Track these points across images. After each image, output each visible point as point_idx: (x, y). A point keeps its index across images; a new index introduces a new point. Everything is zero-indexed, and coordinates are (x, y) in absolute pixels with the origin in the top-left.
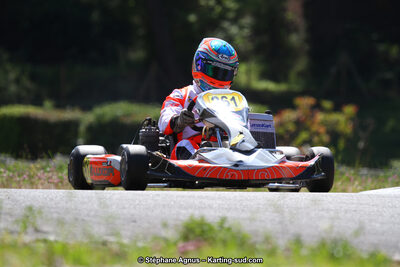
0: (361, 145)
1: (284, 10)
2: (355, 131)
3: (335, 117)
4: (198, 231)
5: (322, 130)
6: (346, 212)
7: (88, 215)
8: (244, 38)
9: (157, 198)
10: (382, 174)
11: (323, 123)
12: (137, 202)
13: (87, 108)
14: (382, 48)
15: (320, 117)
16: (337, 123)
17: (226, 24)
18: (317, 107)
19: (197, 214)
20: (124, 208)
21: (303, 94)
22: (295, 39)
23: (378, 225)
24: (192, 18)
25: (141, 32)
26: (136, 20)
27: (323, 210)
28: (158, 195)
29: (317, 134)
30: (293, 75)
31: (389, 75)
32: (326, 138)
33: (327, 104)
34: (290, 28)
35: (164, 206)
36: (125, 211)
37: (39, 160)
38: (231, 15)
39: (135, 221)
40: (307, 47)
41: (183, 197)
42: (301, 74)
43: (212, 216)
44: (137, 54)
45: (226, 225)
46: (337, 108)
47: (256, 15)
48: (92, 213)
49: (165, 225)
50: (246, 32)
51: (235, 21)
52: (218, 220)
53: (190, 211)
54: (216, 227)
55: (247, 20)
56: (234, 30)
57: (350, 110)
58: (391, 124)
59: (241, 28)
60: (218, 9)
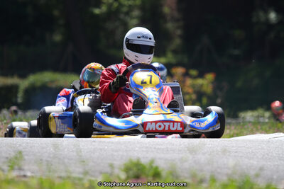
0: (219, 101)
1: (161, 6)
2: (214, 91)
3: (200, 81)
5: (190, 90)
11: (193, 86)
13: (23, 76)
15: (189, 82)
16: (202, 85)
18: (186, 75)
21: (177, 65)
22: (171, 26)
24: (97, 11)
25: (62, 22)
26: (56, 13)
29: (188, 93)
31: (236, 52)
32: (194, 97)
33: (194, 72)
34: (167, 19)
38: (125, 9)
40: (179, 32)
44: (58, 38)
46: (201, 75)
55: (136, 13)
57: (210, 77)
58: (239, 84)
60: (116, 5)
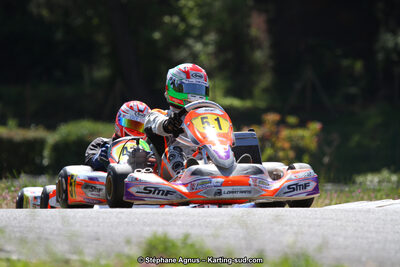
0: (326, 160)
1: (249, 26)
2: (320, 145)
3: (300, 132)
4: (161, 247)
5: (287, 145)
6: (310, 226)
7: (51, 234)
8: (208, 54)
9: (120, 215)
10: (347, 189)
11: (290, 139)
12: (101, 220)
13: (52, 127)
14: (346, 63)
15: (285, 133)
16: (303, 138)
17: (190, 41)
18: (282, 123)
19: (160, 231)
20: (87, 226)
21: (269, 110)
22: (260, 55)
23: (341, 240)
24: (157, 35)
25: (106, 50)
26: (100, 38)
27: (286, 225)
28: (122, 213)
29: (283, 149)
30: (257, 91)
31: (353, 90)
32: (291, 154)
33: (292, 120)
34: (254, 44)
35: (128, 223)
36: (89, 229)
37: (4, 180)
38: (195, 32)
39: (98, 239)
40: (271, 63)
41: (147, 214)
42: (266, 90)
43: (175, 233)
44: (102, 73)
45: (189, 242)
46: (302, 124)
47: (221, 31)
48: (56, 232)
49: (128, 242)
50: (211, 49)
51: (199, 38)
52: (181, 237)
53: (154, 228)
54: (179, 244)
55: (212, 37)
56: (198, 47)
57: (315, 126)
58: (356, 138)
59: (206, 44)
60: (182, 26)
